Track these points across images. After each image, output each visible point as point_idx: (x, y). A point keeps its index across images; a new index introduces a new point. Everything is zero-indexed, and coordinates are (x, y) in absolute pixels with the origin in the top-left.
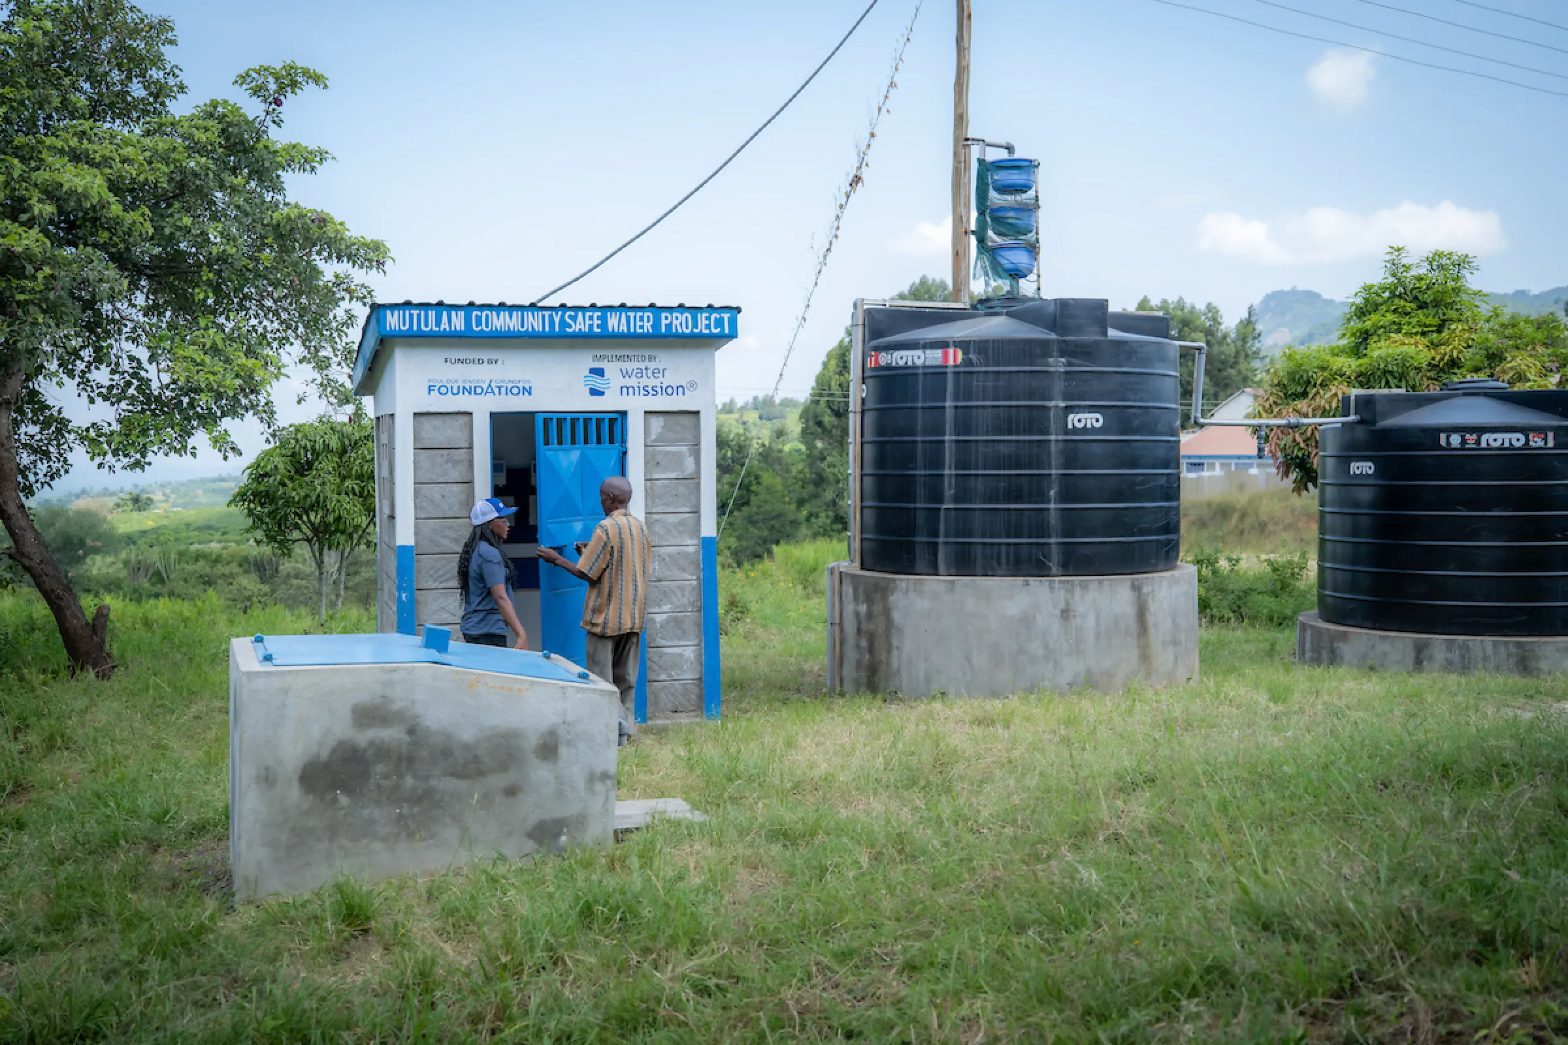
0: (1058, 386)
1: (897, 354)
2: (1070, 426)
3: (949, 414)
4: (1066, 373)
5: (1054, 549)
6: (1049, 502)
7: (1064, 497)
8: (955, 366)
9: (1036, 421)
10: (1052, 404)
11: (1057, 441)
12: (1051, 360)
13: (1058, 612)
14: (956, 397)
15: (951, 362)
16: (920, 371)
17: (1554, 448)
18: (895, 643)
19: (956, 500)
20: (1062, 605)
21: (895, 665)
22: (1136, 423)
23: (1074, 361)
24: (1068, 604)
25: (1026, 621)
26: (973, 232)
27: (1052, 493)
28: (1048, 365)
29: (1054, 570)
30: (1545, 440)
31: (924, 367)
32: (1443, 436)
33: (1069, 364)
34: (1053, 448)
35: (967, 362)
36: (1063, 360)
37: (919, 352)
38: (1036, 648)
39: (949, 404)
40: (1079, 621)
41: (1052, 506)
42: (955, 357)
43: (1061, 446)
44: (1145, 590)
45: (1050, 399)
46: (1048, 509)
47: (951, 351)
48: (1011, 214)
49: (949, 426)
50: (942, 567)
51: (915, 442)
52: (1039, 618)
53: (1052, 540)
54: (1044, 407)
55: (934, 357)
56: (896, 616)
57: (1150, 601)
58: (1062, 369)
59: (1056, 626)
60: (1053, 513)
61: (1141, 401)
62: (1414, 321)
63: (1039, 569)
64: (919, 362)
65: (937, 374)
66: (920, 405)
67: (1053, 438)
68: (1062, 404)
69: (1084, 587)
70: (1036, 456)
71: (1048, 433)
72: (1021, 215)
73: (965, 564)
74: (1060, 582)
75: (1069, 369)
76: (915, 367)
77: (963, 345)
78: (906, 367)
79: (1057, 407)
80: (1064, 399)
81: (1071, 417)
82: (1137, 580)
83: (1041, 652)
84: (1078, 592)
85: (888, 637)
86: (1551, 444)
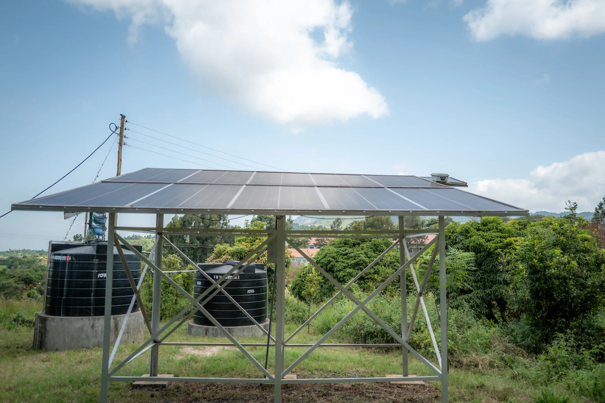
0: (96, 267)
1: (56, 257)
2: (98, 277)
3: (66, 273)
4: (98, 263)
5: (92, 310)
6: (91, 297)
7: (95, 296)
8: (69, 261)
9: (89, 276)
10: (94, 271)
11: (94, 281)
12: (94, 260)
13: (90, 326)
14: (68, 269)
15: (68, 260)
16: (61, 261)
17: (240, 279)
18: (47, 335)
19: (66, 296)
20: (92, 324)
21: (46, 341)
22: (119, 275)
23: (101, 260)
24: (93, 324)
25: (81, 329)
26: (88, 224)
27: (92, 294)
28: (93, 261)
29: (92, 314)
30: (237, 277)
31: (62, 260)
32: (214, 276)
33: (99, 261)
34: (93, 283)
35: (72, 260)
36: (98, 260)
37: (61, 257)
38: (84, 336)
39: (66, 270)
40: (96, 328)
41: (92, 298)
42: (69, 258)
43: (95, 282)
44: (118, 319)
45: (93, 270)
46: (91, 299)
47: (68, 257)
48: (98, 219)
49: (66, 277)
50: (62, 314)
51: (58, 280)
52: (85, 328)
53: (91, 307)
54: (91, 272)
55: (64, 258)
56: (48, 328)
57: (119, 322)
58: (97, 262)
59: (90, 330)
60: (92, 300)
61: (121, 270)
62: (249, 239)
63: (88, 314)
64: (60, 259)
65: (64, 262)
66: (60, 270)
67: (93, 280)
68: (97, 271)
69: (99, 319)
70: (89, 285)
71: (92, 278)
72: (101, 220)
73: (68, 313)
74: (92, 318)
75: (99, 262)
76: (59, 260)
77: (71, 255)
78: (57, 260)
79: (95, 272)
80: (97, 270)
81: (99, 275)
82: (115, 317)
83: (85, 337)
84: (97, 321)
85: (45, 334)
86: (239, 278)
